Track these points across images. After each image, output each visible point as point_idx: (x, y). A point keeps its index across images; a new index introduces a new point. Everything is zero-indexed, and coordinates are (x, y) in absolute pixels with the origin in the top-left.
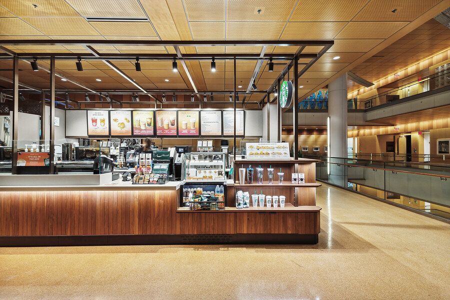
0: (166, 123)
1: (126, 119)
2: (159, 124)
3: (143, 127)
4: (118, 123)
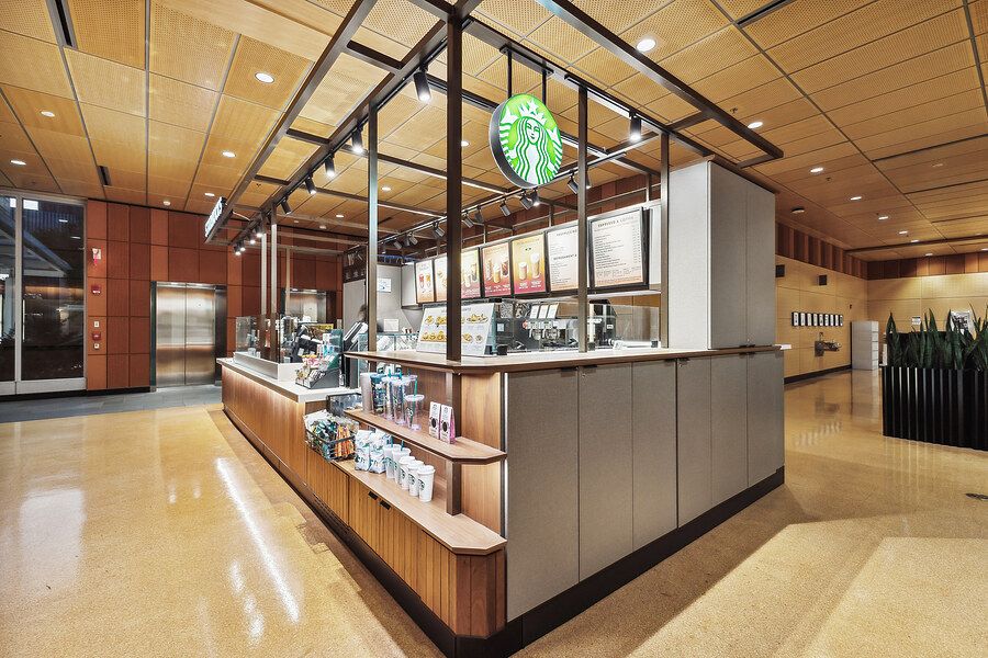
0: (497, 268)
2: (487, 276)
3: (468, 285)
4: (442, 278)
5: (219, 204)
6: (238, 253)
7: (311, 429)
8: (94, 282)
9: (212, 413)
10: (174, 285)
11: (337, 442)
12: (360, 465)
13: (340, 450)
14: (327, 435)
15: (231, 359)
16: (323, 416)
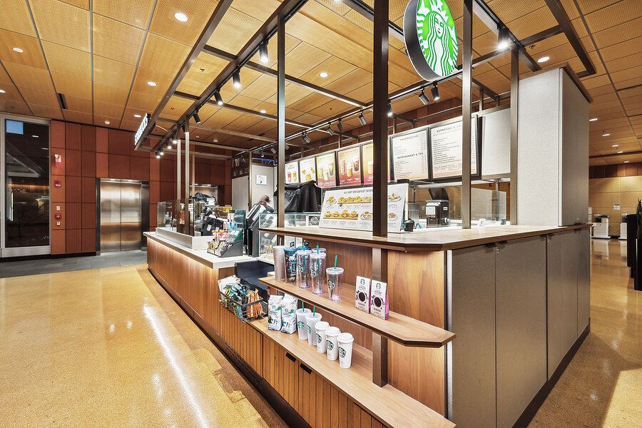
0: (349, 167)
1: (312, 169)
2: (341, 172)
3: (326, 179)
4: (306, 175)
5: (145, 119)
6: (158, 157)
7: (224, 291)
8: (56, 178)
9: (140, 271)
10: (113, 180)
11: (250, 305)
12: (273, 325)
13: (252, 311)
14: (240, 298)
15: (154, 233)
16: (233, 281)
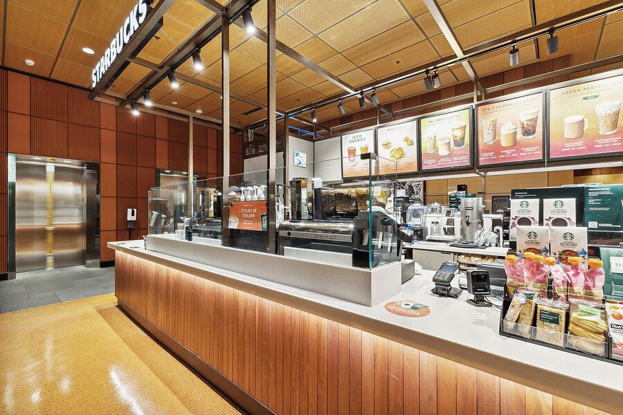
0: (505, 131)
1: (407, 140)
2: (485, 138)
3: (443, 151)
4: (391, 149)
10: (37, 160)
